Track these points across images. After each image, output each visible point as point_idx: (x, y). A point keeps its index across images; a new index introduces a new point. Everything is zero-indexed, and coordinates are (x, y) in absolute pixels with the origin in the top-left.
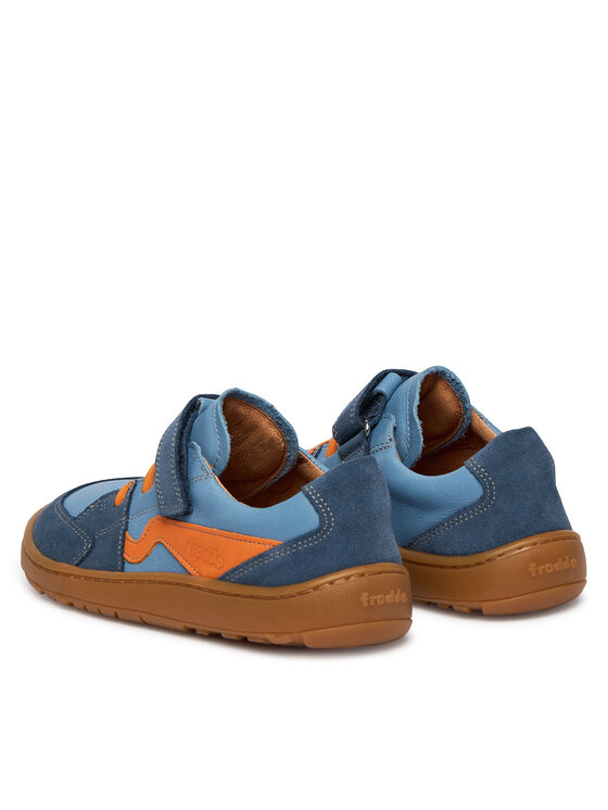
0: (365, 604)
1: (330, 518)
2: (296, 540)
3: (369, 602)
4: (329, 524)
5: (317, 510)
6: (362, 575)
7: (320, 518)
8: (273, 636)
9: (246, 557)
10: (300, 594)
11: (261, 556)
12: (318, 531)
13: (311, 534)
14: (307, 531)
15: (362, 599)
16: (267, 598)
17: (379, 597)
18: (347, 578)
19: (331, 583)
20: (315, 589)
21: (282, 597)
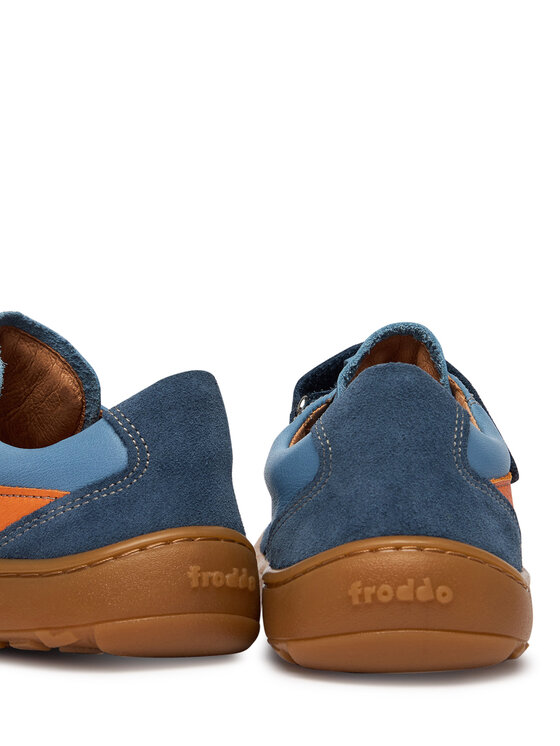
0: (195, 584)
1: (143, 452)
2: (91, 488)
3: (200, 579)
4: (143, 462)
5: (125, 442)
6: (191, 539)
7: (129, 452)
8: (47, 633)
9: (14, 518)
10: (90, 565)
11: (37, 514)
12: (125, 472)
13: (114, 478)
14: (108, 473)
15: (190, 574)
16: (41, 575)
17: (215, 574)
18: (168, 542)
19: (142, 548)
20: (116, 556)
21: (65, 572)
